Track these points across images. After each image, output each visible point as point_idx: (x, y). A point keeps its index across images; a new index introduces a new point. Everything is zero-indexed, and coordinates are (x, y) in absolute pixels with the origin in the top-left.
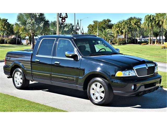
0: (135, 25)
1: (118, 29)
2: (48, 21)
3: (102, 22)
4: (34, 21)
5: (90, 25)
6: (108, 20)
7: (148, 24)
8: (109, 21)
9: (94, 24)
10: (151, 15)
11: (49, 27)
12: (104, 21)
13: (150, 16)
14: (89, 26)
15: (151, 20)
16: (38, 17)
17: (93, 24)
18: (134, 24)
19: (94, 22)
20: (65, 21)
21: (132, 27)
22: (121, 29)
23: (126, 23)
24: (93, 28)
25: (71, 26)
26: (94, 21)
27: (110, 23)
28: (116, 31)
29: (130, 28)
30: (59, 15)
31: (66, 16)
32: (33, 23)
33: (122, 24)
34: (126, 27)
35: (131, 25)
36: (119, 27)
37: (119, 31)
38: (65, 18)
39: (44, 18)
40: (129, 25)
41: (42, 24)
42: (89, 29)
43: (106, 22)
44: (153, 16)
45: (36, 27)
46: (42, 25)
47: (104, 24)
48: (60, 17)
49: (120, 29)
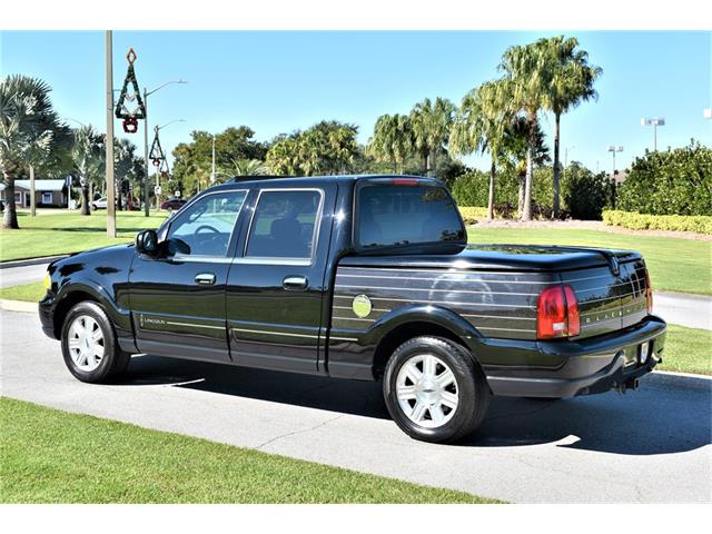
0: (342, 147)
1: (285, 162)
2: (66, 129)
3: (221, 138)
4: (14, 126)
5: (181, 145)
6: (242, 128)
7: (389, 146)
8: (248, 133)
9: (194, 142)
10: (397, 116)
11: (69, 149)
12: (231, 132)
13: (396, 120)
14: (177, 149)
15: (397, 130)
16: (31, 115)
17: (192, 144)
18: (338, 145)
19: (196, 136)
20: (136, 128)
21: (334, 154)
22: (295, 160)
23: (313, 140)
24: (191, 156)
25: (125, 148)
26: (195, 132)
27: (249, 140)
28: (279, 166)
29: (326, 157)
30: (115, 108)
31: (140, 112)
32: (12, 133)
33: (301, 144)
34: (314, 154)
35: (330, 148)
36: (288, 153)
37: (289, 168)
38: (134, 119)
39: (53, 116)
40: (322, 146)
41: (46, 140)
42: (178, 160)
43: (236, 138)
44: (404, 117)
45: (24, 149)
46: (44, 142)
47: (231, 142)
48: (119, 116)
49: (292, 160)
